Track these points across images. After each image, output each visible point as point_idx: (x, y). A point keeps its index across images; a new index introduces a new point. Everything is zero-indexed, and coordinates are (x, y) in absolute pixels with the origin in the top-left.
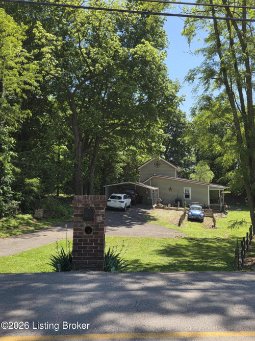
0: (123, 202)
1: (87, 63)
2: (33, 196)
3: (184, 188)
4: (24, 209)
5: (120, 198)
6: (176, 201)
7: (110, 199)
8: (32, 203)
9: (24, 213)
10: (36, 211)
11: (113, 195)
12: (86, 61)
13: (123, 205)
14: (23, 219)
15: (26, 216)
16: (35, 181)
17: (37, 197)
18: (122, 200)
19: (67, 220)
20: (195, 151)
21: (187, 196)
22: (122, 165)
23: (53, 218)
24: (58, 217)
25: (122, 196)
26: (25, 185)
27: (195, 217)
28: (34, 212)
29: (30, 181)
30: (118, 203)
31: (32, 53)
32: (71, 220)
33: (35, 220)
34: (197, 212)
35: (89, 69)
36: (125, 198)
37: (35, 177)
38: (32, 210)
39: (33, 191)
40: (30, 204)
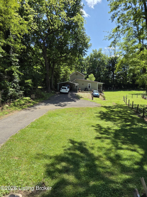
0: (67, 90)
1: (51, 24)
2: (29, 89)
3: (88, 84)
4: (26, 95)
5: (65, 88)
6: (85, 89)
7: (61, 89)
8: (29, 91)
9: (26, 96)
10: (31, 96)
11: (63, 87)
12: (50, 23)
13: (67, 91)
14: (26, 100)
15: (28, 98)
16: (29, 81)
17: (31, 89)
18: (67, 89)
19: (46, 99)
20: (87, 70)
21: (89, 87)
22: (63, 75)
23: (39, 98)
24: (42, 98)
25: (67, 87)
26: (25, 84)
27: (96, 96)
28: (30, 96)
29: (28, 81)
30: (65, 90)
31: (23, 17)
32: (47, 99)
33: (32, 100)
34: (96, 94)
35: (52, 28)
36: (68, 88)
37: (29, 79)
38: (29, 95)
39: (29, 86)
40: (28, 92)
